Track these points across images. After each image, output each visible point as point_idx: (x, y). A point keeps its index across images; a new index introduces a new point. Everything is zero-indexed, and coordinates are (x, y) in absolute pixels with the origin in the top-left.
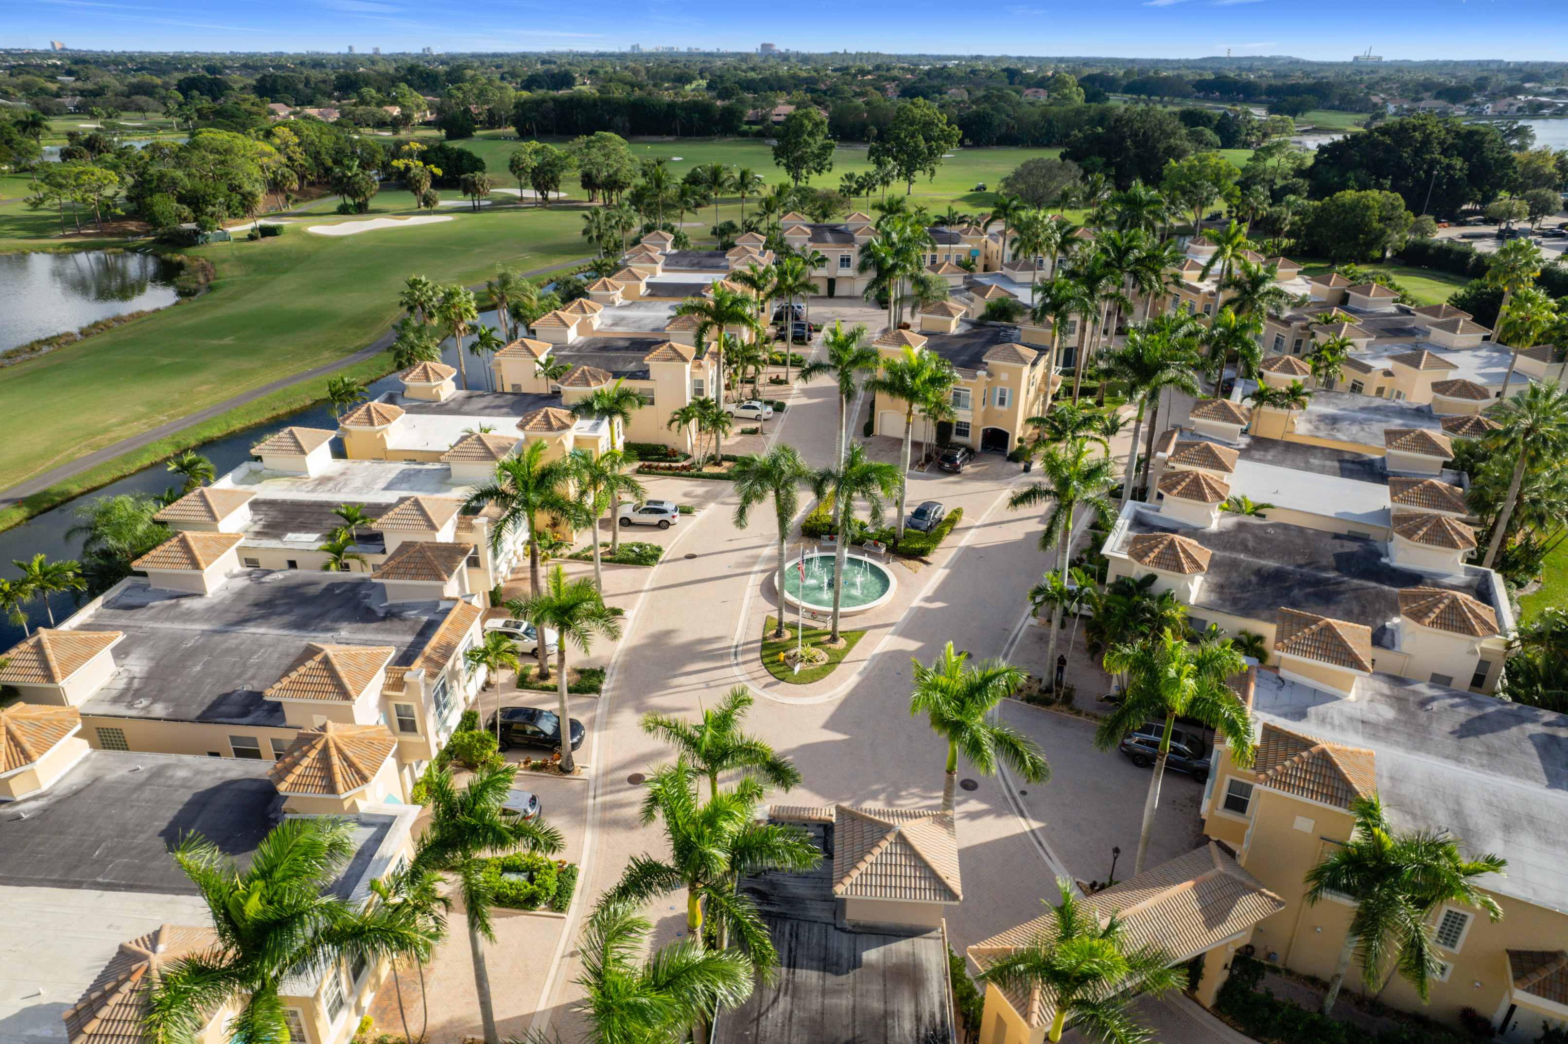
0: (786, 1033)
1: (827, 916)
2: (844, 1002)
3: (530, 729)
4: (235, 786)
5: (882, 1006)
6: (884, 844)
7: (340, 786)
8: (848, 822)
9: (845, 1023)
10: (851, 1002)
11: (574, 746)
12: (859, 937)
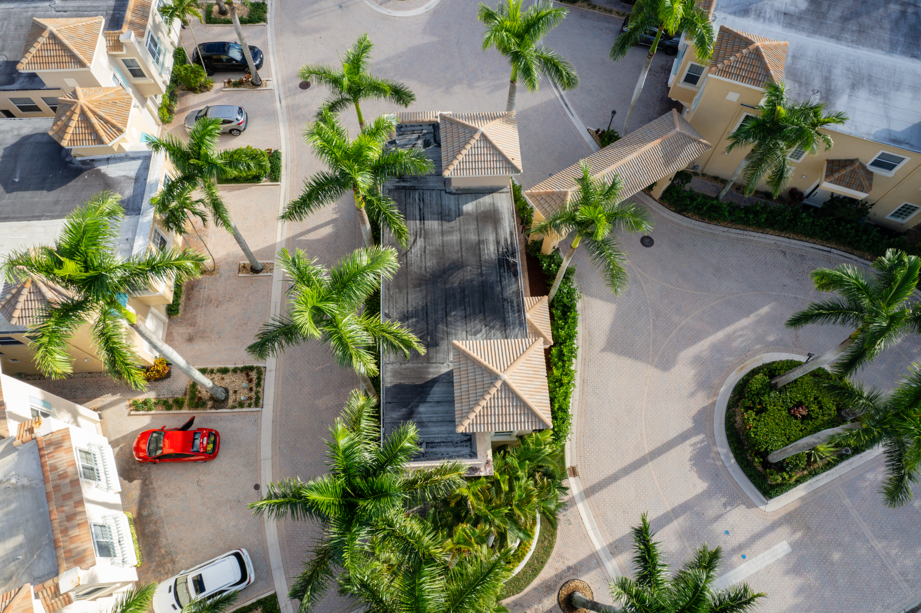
0: (423, 260)
1: (440, 186)
2: (455, 238)
3: (224, 57)
4: (31, 140)
5: (477, 238)
6: (473, 142)
7: (105, 138)
8: (448, 125)
9: (456, 250)
10: (459, 237)
11: (258, 67)
12: (460, 197)
